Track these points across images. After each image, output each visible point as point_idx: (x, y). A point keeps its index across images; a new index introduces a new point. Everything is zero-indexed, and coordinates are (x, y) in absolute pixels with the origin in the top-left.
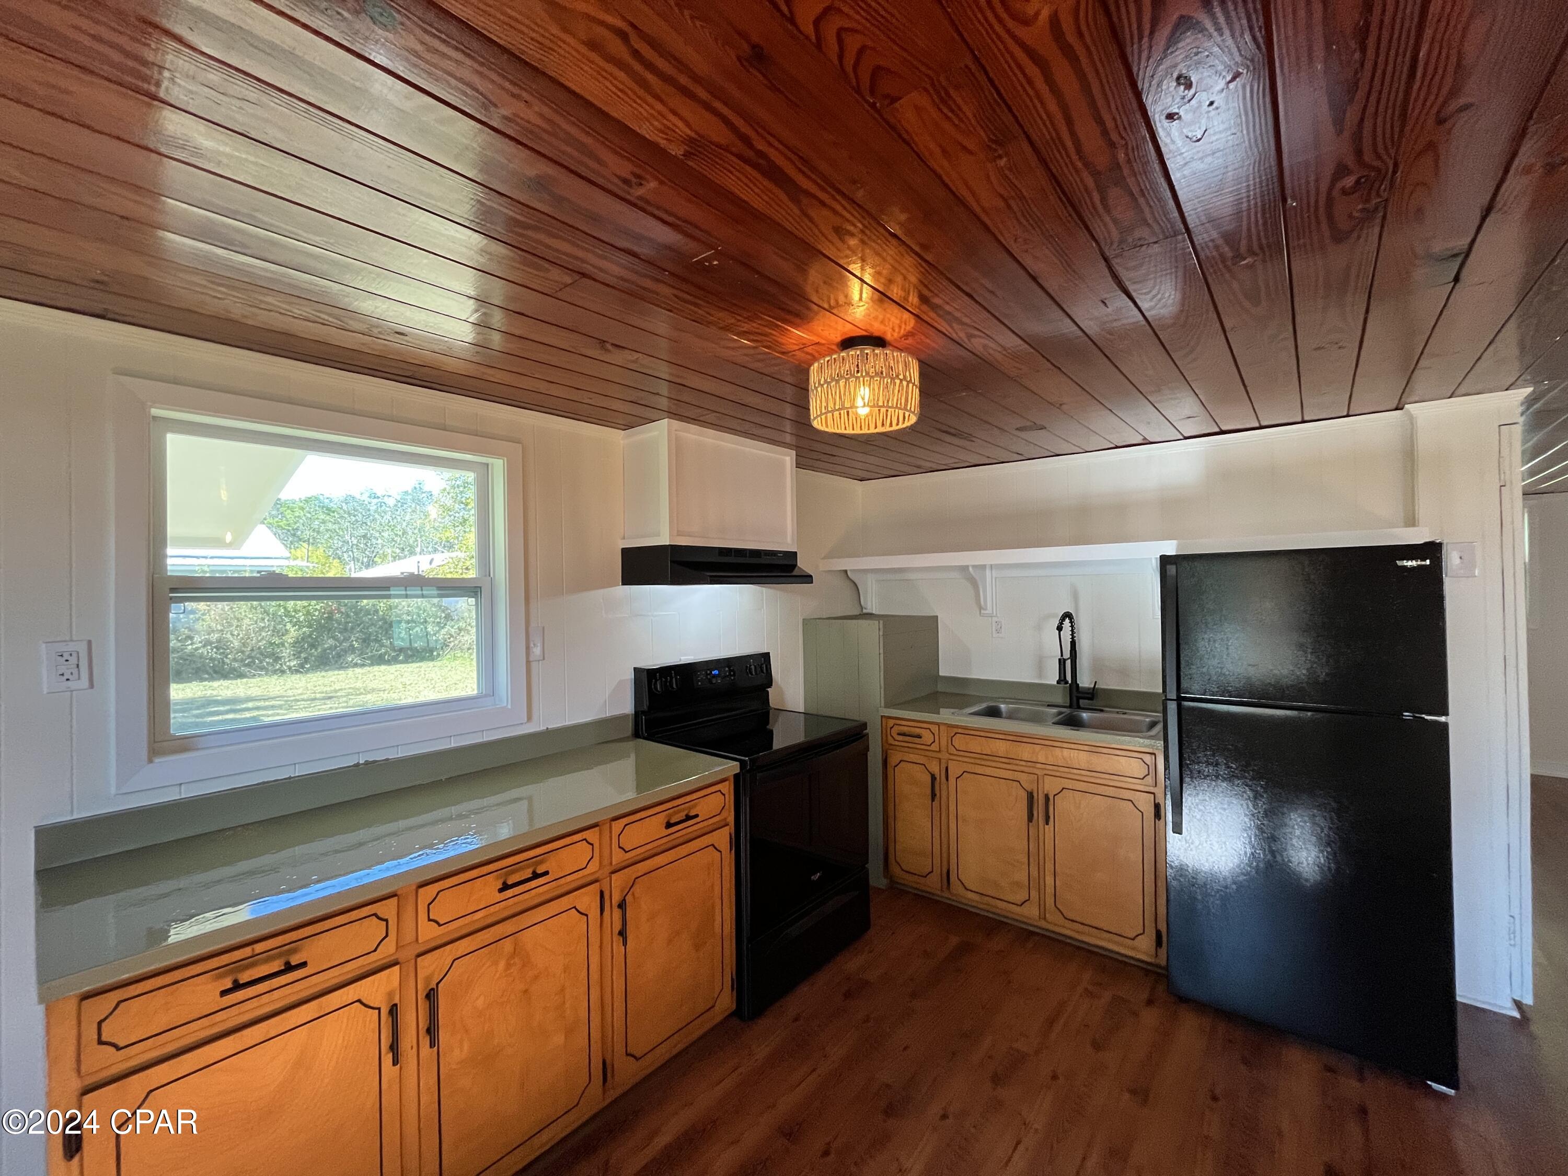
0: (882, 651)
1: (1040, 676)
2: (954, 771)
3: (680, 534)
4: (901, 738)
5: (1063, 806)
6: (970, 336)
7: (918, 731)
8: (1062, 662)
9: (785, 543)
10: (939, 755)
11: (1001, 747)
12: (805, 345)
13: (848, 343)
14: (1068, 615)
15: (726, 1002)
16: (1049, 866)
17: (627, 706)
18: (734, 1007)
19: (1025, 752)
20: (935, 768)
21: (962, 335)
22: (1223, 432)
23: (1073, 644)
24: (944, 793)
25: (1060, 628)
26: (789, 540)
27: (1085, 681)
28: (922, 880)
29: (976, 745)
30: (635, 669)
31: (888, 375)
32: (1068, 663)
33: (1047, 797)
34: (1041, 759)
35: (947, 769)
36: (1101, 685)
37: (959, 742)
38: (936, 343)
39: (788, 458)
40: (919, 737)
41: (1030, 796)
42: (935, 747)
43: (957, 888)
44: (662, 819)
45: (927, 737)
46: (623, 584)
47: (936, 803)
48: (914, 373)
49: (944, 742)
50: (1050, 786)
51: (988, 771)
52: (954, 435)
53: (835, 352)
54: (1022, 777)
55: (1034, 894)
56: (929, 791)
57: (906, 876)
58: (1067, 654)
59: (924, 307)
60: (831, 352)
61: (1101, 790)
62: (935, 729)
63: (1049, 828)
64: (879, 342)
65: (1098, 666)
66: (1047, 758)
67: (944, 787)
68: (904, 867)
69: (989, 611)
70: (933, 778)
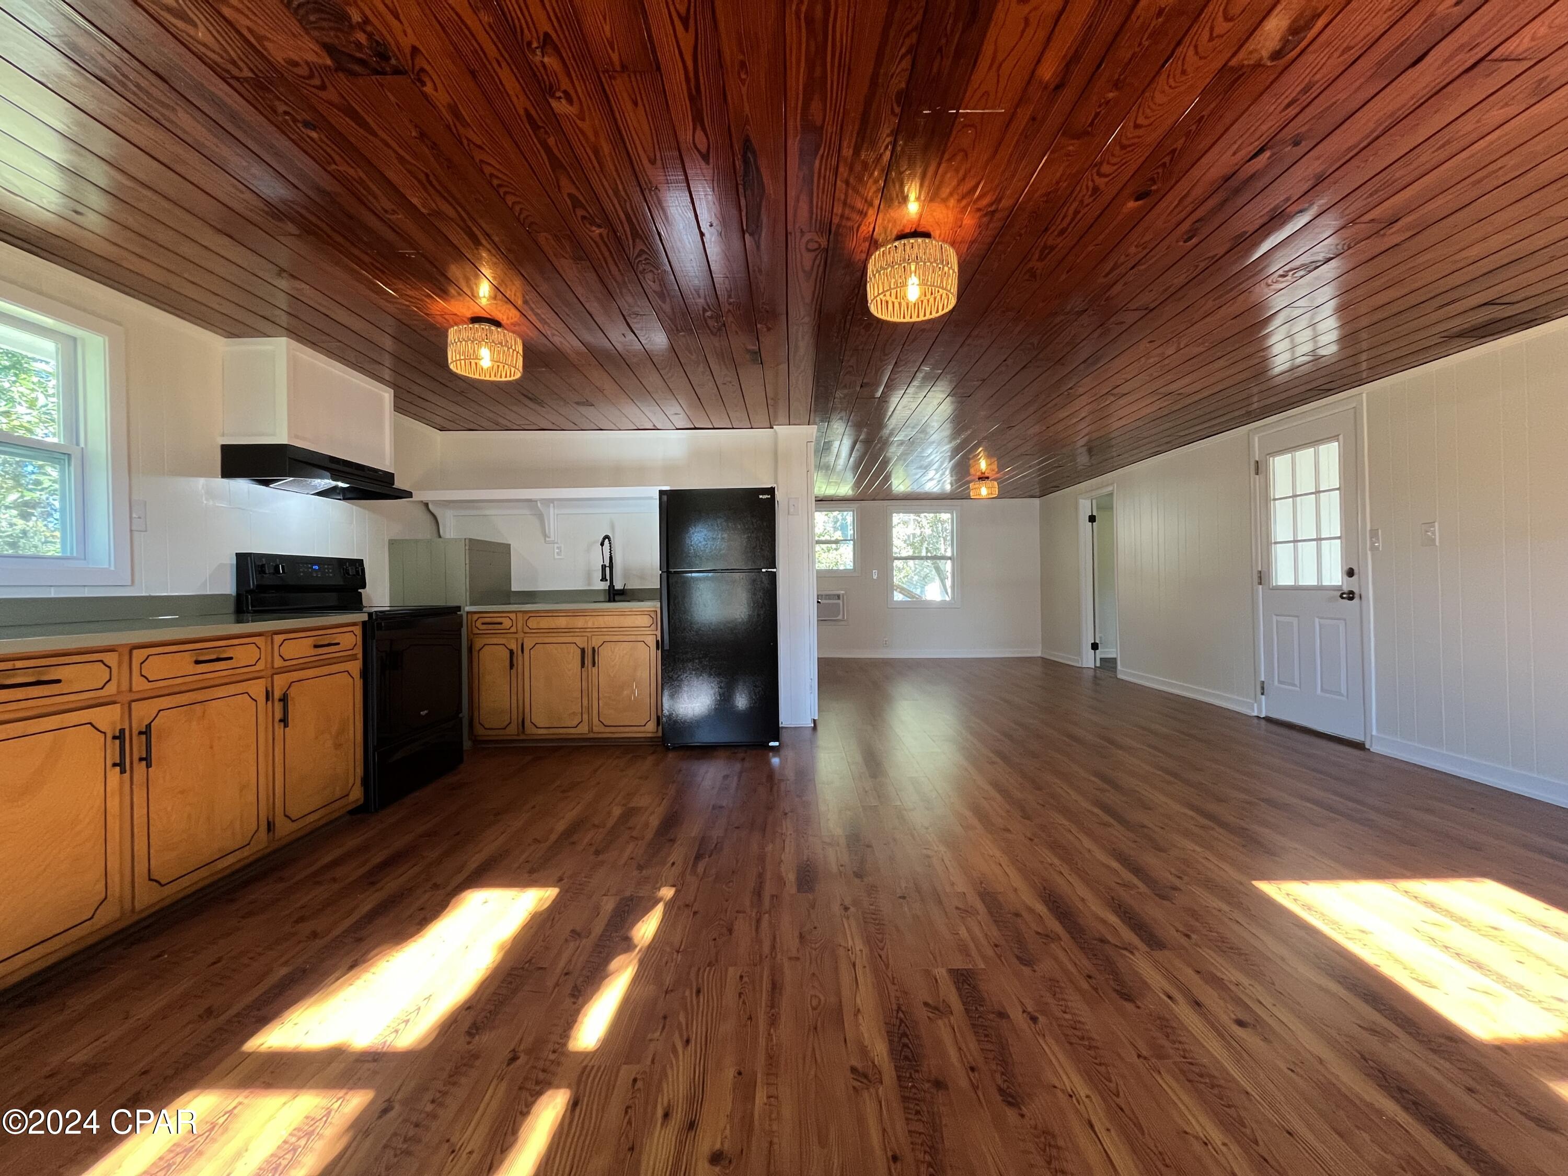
0: (467, 562)
1: (589, 585)
2: (528, 644)
3: (297, 437)
4: (484, 627)
5: (605, 655)
6: (553, 335)
7: (499, 620)
8: (604, 567)
9: (385, 464)
10: (516, 636)
11: (562, 622)
12: (446, 314)
13: (476, 320)
14: (607, 537)
15: (357, 794)
16: (595, 695)
17: (227, 586)
18: (362, 801)
19: (580, 622)
20: (513, 646)
21: (549, 332)
22: (695, 428)
23: (611, 558)
24: (520, 662)
25: (602, 544)
26: (387, 462)
27: (618, 586)
28: (501, 732)
29: (545, 623)
30: (237, 554)
31: (506, 345)
32: (608, 569)
33: (594, 648)
34: (590, 625)
35: (522, 645)
36: (628, 587)
37: (533, 623)
38: (533, 334)
39: (387, 395)
40: (501, 623)
41: (583, 651)
42: (513, 630)
43: (530, 729)
44: (310, 641)
45: (507, 623)
46: (223, 477)
47: (513, 671)
48: (520, 348)
49: (520, 625)
50: (596, 642)
51: (554, 640)
52: (530, 399)
53: (466, 323)
54: (577, 640)
55: (585, 717)
56: (508, 663)
57: (490, 732)
58: (607, 563)
59: (526, 307)
60: (464, 322)
61: (626, 638)
62: (513, 616)
63: (595, 670)
64: (498, 324)
65: (626, 575)
66: (593, 623)
67: (520, 658)
68: (486, 726)
69: (552, 539)
70: (512, 652)
